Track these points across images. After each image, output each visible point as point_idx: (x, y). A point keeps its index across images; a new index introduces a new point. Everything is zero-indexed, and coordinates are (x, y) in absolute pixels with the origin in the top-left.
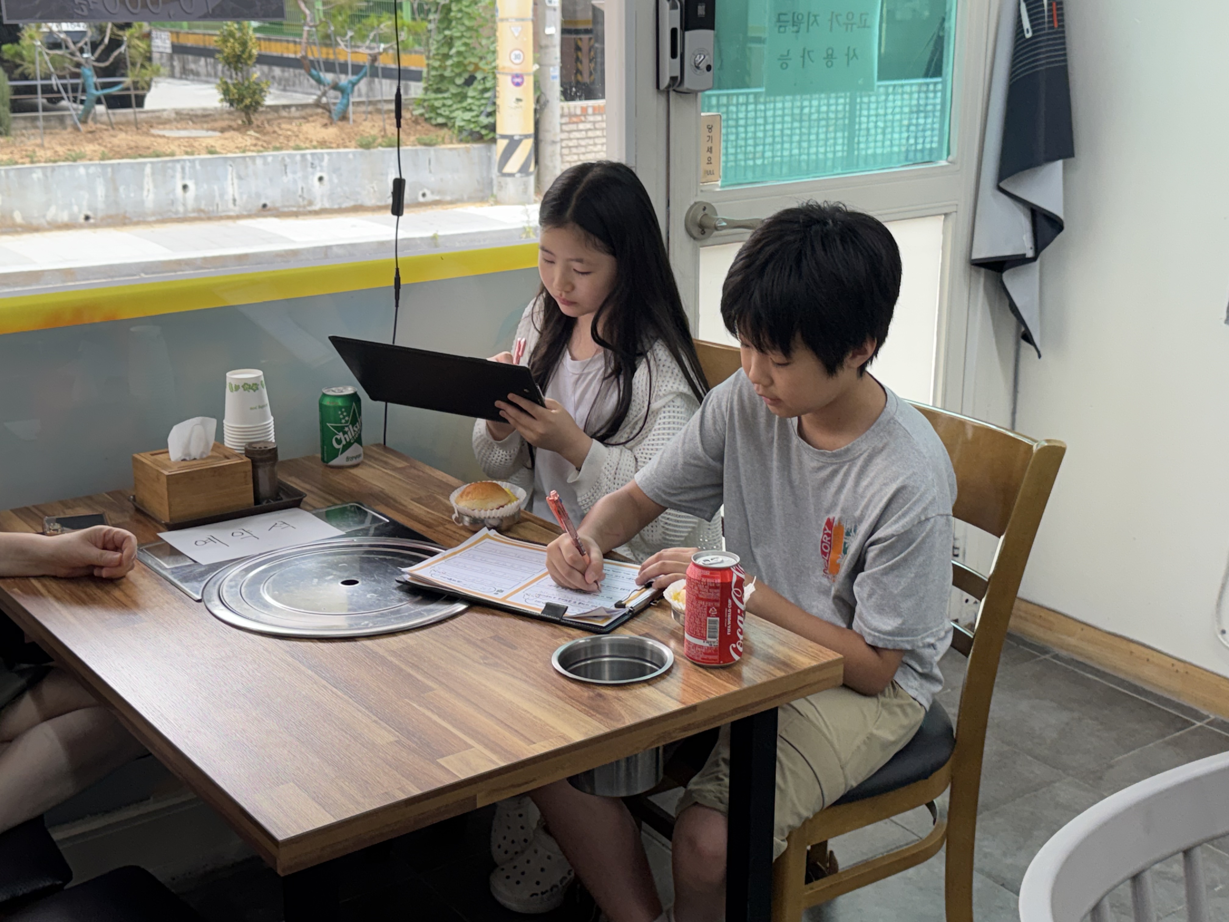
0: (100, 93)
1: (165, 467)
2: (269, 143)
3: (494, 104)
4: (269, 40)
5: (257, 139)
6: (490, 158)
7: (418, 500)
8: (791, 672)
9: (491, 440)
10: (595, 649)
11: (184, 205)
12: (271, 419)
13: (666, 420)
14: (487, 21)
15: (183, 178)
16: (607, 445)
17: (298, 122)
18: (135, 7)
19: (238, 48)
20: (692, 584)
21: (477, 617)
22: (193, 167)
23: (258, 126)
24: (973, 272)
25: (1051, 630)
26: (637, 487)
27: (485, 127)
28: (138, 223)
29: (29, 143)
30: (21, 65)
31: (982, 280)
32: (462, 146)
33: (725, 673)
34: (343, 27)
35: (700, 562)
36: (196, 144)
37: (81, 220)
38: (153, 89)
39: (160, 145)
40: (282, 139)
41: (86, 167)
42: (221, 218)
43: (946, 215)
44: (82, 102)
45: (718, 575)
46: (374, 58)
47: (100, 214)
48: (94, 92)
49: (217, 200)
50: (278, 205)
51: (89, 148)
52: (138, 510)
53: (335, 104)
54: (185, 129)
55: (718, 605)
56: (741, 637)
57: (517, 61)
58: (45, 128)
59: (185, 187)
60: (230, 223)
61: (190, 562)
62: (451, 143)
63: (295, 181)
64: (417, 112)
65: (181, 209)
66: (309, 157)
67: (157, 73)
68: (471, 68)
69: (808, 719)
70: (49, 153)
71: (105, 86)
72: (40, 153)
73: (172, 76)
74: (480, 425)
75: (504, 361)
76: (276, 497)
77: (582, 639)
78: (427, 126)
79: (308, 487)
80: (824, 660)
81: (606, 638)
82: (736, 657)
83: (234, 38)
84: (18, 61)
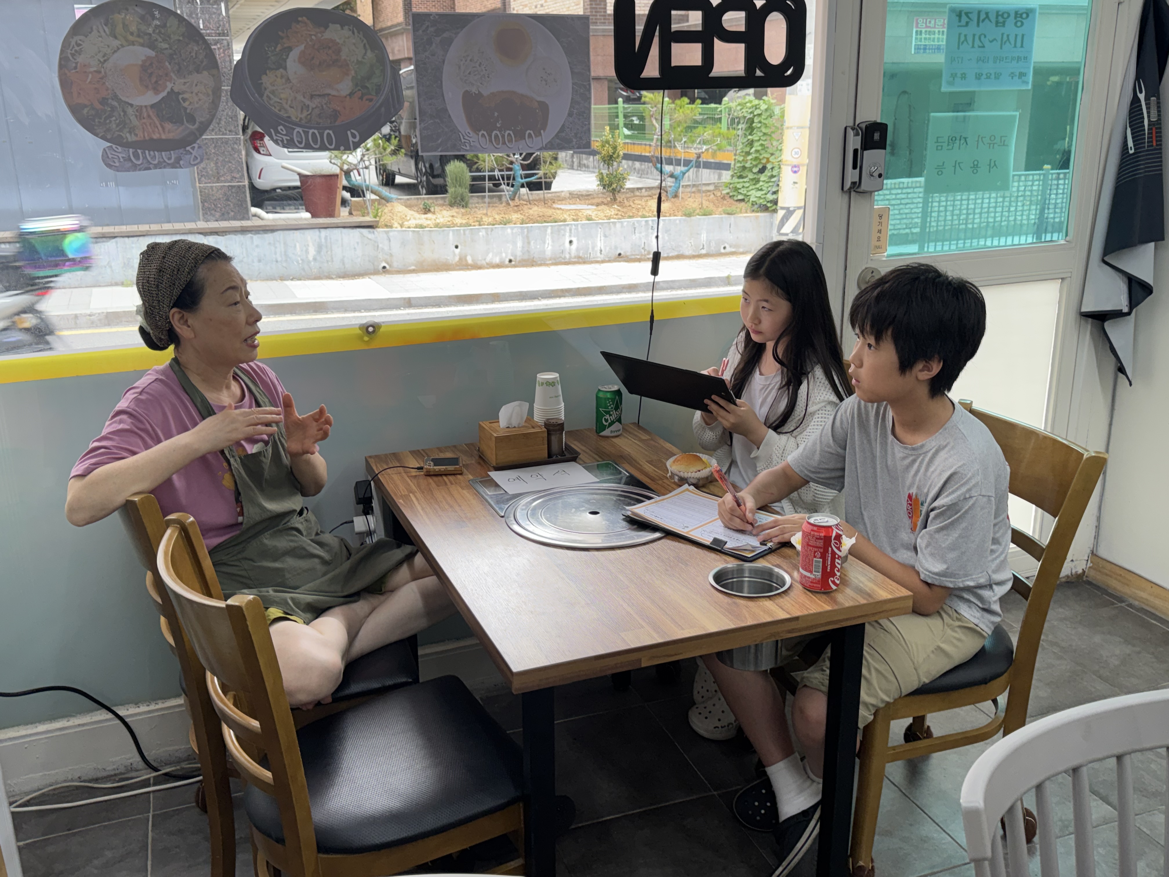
0: (524, 181)
1: (496, 431)
2: (626, 213)
3: (778, 185)
4: (634, 144)
5: (619, 210)
6: (772, 224)
7: (650, 462)
8: (871, 601)
9: (704, 425)
10: (740, 571)
11: (570, 253)
12: (563, 404)
13: (820, 420)
14: (778, 128)
15: (570, 236)
16: (779, 433)
17: (645, 199)
18: (498, 144)
19: (611, 151)
20: (805, 535)
21: (668, 544)
22: (577, 229)
23: (620, 202)
24: (1083, 322)
25: (1128, 585)
26: (788, 466)
27: (771, 202)
28: (540, 265)
29: (479, 212)
30: (476, 163)
31: (1089, 327)
32: (753, 214)
33: (824, 597)
34: (680, 135)
35: (812, 521)
36: (580, 214)
37: (507, 262)
38: (557, 178)
39: (559, 215)
40: (634, 211)
41: (512, 228)
42: (592, 262)
43: (1063, 279)
44: (513, 186)
45: (823, 530)
46: (699, 157)
47: (518, 259)
48: (520, 180)
49: (590, 250)
50: (628, 254)
51: (515, 216)
52: (480, 457)
53: (670, 187)
54: (574, 204)
55: (822, 550)
56: (838, 574)
57: (796, 156)
58: (489, 203)
59: (571, 242)
60: (597, 266)
61: (503, 492)
62: (746, 212)
63: (640, 239)
64: (724, 192)
65: (567, 256)
66: (650, 223)
67: (559, 167)
68: (764, 161)
69: (890, 634)
70: (490, 219)
71: (527, 176)
72: (485, 219)
73: (572, 168)
74: (698, 414)
75: (713, 375)
76: (562, 454)
77: (731, 564)
78: (731, 201)
79: (584, 448)
80: (898, 595)
81: (747, 565)
82: (834, 587)
83: (609, 144)
84: (475, 160)
